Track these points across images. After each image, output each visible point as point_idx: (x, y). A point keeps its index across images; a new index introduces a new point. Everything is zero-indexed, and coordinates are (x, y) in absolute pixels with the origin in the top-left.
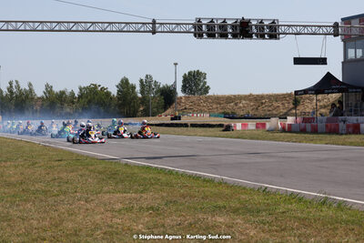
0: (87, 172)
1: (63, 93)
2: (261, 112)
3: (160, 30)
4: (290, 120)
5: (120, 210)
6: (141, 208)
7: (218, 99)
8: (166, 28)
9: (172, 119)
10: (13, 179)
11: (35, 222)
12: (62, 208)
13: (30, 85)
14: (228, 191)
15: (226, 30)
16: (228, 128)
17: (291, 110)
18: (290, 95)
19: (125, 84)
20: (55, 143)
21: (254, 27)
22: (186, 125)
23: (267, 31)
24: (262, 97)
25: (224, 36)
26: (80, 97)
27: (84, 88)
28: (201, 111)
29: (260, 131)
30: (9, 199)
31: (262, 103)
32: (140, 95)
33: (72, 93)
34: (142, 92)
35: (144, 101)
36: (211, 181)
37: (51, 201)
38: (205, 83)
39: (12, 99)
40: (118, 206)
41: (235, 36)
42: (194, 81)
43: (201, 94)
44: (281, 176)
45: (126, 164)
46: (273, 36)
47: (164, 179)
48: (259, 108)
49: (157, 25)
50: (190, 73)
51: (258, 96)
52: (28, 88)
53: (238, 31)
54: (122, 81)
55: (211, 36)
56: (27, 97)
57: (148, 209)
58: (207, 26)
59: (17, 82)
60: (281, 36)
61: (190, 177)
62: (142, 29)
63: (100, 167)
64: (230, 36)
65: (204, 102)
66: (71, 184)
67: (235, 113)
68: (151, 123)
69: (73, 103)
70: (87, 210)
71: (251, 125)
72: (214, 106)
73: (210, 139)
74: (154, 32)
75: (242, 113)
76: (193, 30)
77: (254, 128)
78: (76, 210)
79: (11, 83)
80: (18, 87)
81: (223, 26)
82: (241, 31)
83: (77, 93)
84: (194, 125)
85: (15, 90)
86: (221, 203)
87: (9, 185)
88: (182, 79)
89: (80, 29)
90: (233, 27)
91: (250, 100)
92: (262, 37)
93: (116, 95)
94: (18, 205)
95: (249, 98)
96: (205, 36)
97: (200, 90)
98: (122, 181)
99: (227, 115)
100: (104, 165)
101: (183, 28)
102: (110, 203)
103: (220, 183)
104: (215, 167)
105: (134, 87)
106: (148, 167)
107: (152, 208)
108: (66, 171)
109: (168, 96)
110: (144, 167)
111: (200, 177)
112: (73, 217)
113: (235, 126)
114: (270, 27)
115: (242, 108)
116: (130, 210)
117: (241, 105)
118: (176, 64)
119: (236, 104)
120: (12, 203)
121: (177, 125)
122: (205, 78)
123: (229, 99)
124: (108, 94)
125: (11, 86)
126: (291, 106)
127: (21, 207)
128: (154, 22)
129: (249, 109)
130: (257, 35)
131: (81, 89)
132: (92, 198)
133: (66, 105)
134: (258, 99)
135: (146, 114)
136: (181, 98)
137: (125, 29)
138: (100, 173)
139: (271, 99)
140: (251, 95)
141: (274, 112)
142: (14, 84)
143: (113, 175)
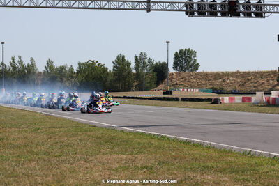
0: (86, 137)
1: (62, 68)
2: (247, 88)
3: (154, 8)
4: (274, 94)
5: (117, 169)
6: (136, 168)
7: (207, 76)
8: (160, 6)
9: (164, 93)
10: (18, 142)
11: (39, 179)
12: (64, 167)
13: (32, 60)
14: (215, 154)
15: (216, 8)
16: (216, 101)
17: (275, 86)
18: (274, 72)
19: (121, 61)
20: (56, 113)
21: (241, 6)
22: (177, 99)
23: (253, 9)
24: (248, 74)
25: (213, 14)
26: (78, 72)
27: (82, 64)
28: (191, 87)
29: (246, 104)
30: (15, 159)
31: (248, 80)
32: (134, 71)
33: (71, 69)
34: (136, 68)
35: (138, 76)
36: (200, 145)
37: (53, 160)
38: (195, 60)
39: (15, 72)
40: (116, 165)
41: (224, 14)
42: (185, 59)
43: (192, 70)
44: (265, 142)
45: (122, 131)
46: (260, 14)
47: (157, 143)
48: (245, 84)
49: (152, 4)
50: (181, 51)
51: (244, 73)
52: (30, 63)
53: (227, 10)
54: (118, 58)
55: (201, 14)
56: (29, 71)
57: (143, 168)
58: (198, 4)
59: (20, 57)
60: (266, 14)
61: (180, 141)
62: (138, 7)
63: (98, 133)
64: (219, 15)
65: (194, 78)
66: (71, 146)
67: (222, 89)
68: (144, 96)
69: (72, 77)
70: (87, 168)
71: (238, 99)
72: (204, 82)
73: (199, 110)
74: (149, 10)
75: (229, 89)
76: (185, 8)
77: (240, 101)
78: (77, 169)
79: (13, 59)
80: (21, 62)
81: (213, 5)
82: (230, 10)
83: (75, 69)
84: (184, 99)
85: (17, 65)
86: (209, 164)
87: (14, 147)
88: (174, 56)
89: (80, 6)
90: (222, 5)
91: (237, 77)
92: (249, 15)
93: (112, 71)
94: (23, 164)
95: (236, 75)
96: (196, 14)
97: (191, 67)
98: (119, 145)
99: (215, 91)
100: (101, 131)
101: (176, 7)
102: (108, 163)
103: (208, 148)
104: (204, 134)
105: (129, 64)
106: (142, 134)
107: (146, 167)
108: (67, 136)
109: (160, 72)
110: (138, 133)
111: (189, 142)
112: (74, 175)
113: (223, 100)
114: (256, 6)
115: (230, 84)
116: (126, 168)
117: (228, 81)
118: (168, 42)
119: (224, 81)
120: (18, 163)
121: (169, 99)
122: (195, 56)
123: (218, 76)
124: (105, 70)
125: (14, 62)
126: (276, 82)
127: (26, 166)
128: (149, 2)
129: (236, 85)
130: (244, 14)
131: (80, 64)
132: (91, 158)
133: (65, 79)
134: (245, 76)
135: (140, 89)
136: (173, 74)
137: (122, 7)
138: (98, 138)
139: (256, 76)
140: (238, 72)
141: (260, 88)
142: (17, 60)
143: (110, 140)
